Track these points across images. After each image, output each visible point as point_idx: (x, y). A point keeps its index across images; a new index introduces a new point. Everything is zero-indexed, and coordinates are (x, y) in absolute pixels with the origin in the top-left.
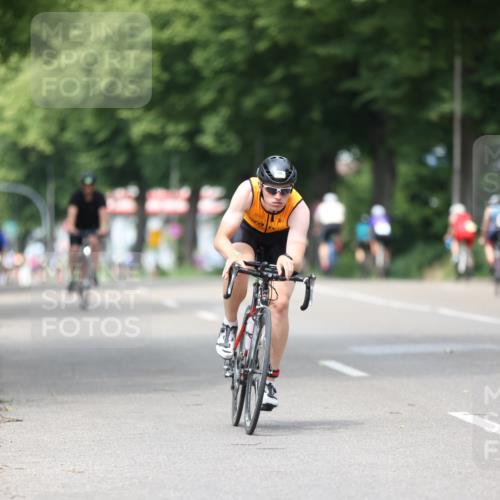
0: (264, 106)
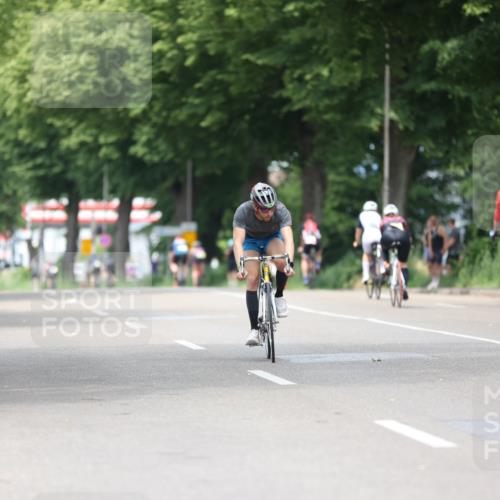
0: (195, 117)
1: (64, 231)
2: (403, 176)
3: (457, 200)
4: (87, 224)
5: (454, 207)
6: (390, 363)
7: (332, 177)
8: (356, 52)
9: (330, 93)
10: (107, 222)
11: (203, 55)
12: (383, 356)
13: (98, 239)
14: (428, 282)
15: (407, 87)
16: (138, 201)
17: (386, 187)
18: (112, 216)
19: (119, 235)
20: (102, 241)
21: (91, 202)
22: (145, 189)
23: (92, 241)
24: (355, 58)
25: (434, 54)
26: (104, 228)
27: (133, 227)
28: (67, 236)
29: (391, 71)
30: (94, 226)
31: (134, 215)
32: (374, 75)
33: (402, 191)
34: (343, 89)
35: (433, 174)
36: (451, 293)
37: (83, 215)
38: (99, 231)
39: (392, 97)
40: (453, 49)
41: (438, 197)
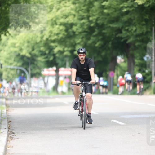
0: (94, 42)
1: (55, 77)
4: (62, 76)
7: (136, 61)
8: (144, 23)
11: (97, 24)
12: (153, 116)
13: (65, 80)
18: (69, 73)
21: (63, 69)
24: (143, 25)
30: (64, 76)
32: (149, 30)
37: (60, 73)
38: (65, 78)
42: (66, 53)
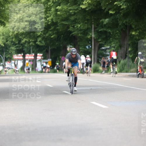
1: (22, 61)
2: (97, 48)
3: (108, 54)
4: (27, 59)
5: (108, 55)
6: (94, 89)
7: (80, 48)
8: (86, 22)
9: (81, 30)
10: (32, 59)
11: (53, 22)
12: (92, 88)
13: (30, 63)
14: (102, 72)
15: (97, 29)
16: (38, 54)
17: (93, 51)
18: (33, 57)
19: (34, 62)
20: (31, 63)
21: (28, 55)
22: (40, 52)
23: (29, 63)
24: (86, 23)
25: (103, 22)
26: (31, 60)
27: (37, 60)
28: (23, 62)
29: (94, 26)
30: (29, 60)
31: (38, 57)
32: (90, 27)
33: (96, 52)
34: (83, 29)
35: (103, 48)
36: (107, 74)
37: (26, 57)
38: (30, 61)
39: (94, 31)
40: (107, 21)
41: (104, 53)
42: (31, 43)
